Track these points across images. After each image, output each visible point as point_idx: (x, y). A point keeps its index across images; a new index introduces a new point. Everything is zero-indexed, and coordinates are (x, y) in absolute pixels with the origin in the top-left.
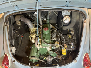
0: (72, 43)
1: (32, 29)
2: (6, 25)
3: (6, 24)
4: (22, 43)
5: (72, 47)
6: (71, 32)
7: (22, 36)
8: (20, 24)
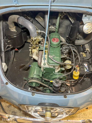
5: (86, 70)
6: (86, 49)
7: (16, 49)
8: (15, 31)
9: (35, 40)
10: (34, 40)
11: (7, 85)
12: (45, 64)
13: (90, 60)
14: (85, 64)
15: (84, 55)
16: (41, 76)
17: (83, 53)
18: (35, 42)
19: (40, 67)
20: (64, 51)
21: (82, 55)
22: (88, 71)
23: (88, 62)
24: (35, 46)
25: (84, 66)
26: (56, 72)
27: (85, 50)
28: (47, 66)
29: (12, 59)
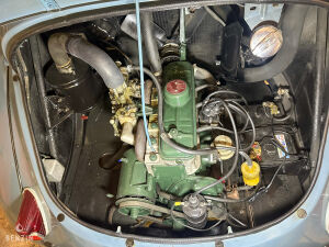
0: (281, 138)
1: (120, 90)
2: (16, 78)
4: (86, 142)
5: (281, 154)
6: (278, 92)
8: (70, 71)
9: (120, 94)
10: (116, 94)
11: (63, 223)
12: (153, 158)
14: (277, 137)
15: (274, 110)
17: (272, 104)
18: (122, 98)
20: (209, 112)
21: (268, 109)
22: (288, 157)
27: (276, 95)
28: (160, 163)
29: (80, 140)
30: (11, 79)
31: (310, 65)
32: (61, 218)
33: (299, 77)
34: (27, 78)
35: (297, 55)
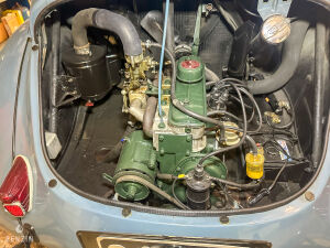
0: (283, 143)
1: (137, 61)
2: (34, 48)
3: (34, 43)
4: (84, 137)
5: (283, 157)
6: (280, 104)
7: (90, 104)
8: (88, 52)
9: (137, 65)
10: (133, 63)
11: (54, 189)
12: (161, 126)
13: (292, 130)
14: (279, 142)
15: (276, 119)
16: (152, 163)
17: (273, 114)
18: (137, 72)
19: (150, 139)
20: (217, 98)
21: (270, 118)
22: (290, 160)
23: (289, 136)
24: (136, 82)
25: (277, 144)
26: (194, 150)
27: (277, 107)
28: (168, 131)
29: (79, 133)
30: (29, 48)
31: (309, 77)
32: (52, 184)
33: (298, 91)
34: (45, 50)
35: (297, 70)
